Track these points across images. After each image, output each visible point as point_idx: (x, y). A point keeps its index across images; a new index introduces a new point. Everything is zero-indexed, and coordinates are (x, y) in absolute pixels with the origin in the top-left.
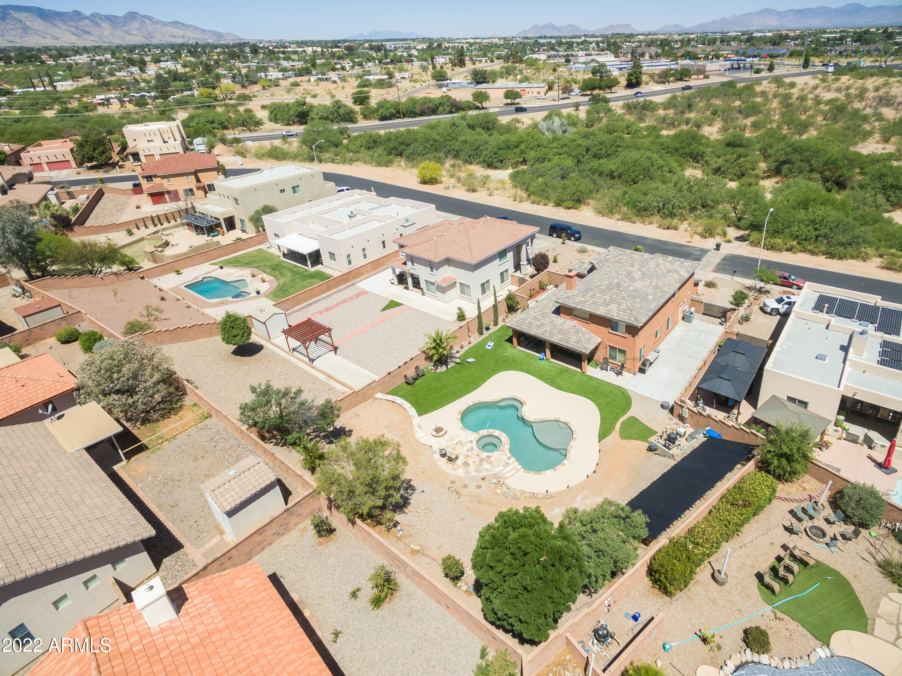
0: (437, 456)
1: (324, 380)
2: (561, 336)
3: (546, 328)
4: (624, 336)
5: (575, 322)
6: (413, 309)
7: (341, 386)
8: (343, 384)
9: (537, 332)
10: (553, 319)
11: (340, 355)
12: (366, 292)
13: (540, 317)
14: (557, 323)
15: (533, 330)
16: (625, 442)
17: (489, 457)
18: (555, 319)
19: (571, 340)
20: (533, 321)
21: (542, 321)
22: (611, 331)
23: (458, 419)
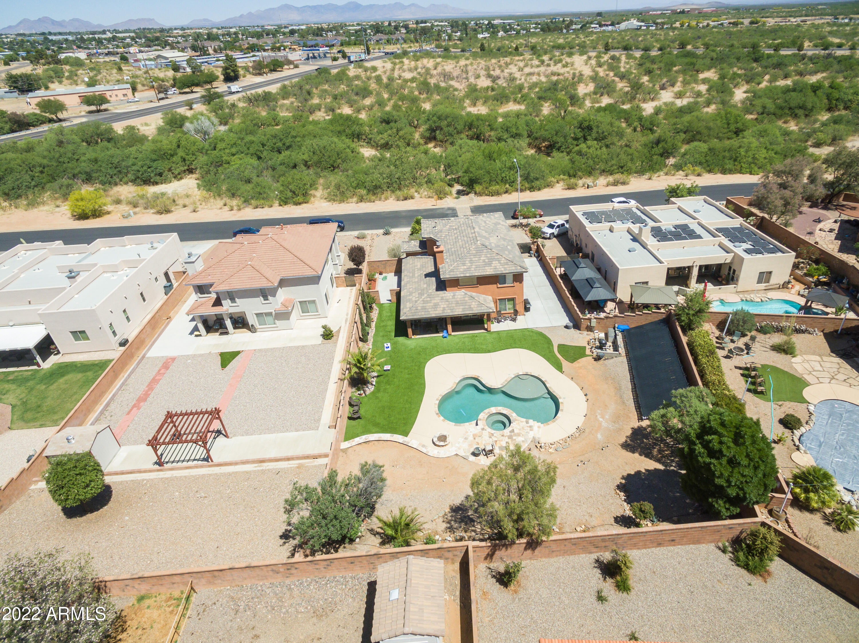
0: (472, 458)
1: (256, 469)
2: (462, 307)
3: (442, 306)
4: (513, 285)
5: (463, 290)
6: (260, 350)
7: (287, 462)
8: (288, 459)
9: (437, 312)
10: (441, 296)
11: (235, 435)
12: (173, 359)
13: (428, 299)
14: (448, 298)
15: (431, 313)
16: (576, 364)
17: (513, 431)
18: (443, 295)
19: (472, 306)
20: (424, 305)
21: (433, 301)
22: (499, 286)
23: (443, 421)
